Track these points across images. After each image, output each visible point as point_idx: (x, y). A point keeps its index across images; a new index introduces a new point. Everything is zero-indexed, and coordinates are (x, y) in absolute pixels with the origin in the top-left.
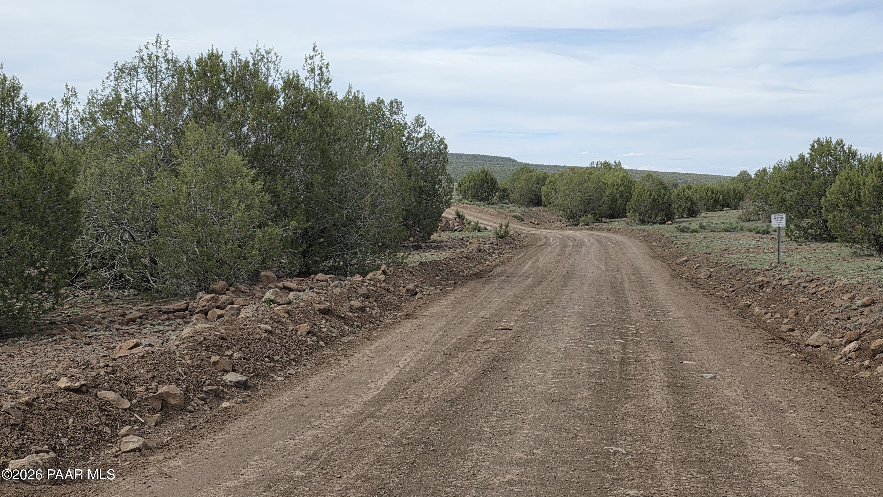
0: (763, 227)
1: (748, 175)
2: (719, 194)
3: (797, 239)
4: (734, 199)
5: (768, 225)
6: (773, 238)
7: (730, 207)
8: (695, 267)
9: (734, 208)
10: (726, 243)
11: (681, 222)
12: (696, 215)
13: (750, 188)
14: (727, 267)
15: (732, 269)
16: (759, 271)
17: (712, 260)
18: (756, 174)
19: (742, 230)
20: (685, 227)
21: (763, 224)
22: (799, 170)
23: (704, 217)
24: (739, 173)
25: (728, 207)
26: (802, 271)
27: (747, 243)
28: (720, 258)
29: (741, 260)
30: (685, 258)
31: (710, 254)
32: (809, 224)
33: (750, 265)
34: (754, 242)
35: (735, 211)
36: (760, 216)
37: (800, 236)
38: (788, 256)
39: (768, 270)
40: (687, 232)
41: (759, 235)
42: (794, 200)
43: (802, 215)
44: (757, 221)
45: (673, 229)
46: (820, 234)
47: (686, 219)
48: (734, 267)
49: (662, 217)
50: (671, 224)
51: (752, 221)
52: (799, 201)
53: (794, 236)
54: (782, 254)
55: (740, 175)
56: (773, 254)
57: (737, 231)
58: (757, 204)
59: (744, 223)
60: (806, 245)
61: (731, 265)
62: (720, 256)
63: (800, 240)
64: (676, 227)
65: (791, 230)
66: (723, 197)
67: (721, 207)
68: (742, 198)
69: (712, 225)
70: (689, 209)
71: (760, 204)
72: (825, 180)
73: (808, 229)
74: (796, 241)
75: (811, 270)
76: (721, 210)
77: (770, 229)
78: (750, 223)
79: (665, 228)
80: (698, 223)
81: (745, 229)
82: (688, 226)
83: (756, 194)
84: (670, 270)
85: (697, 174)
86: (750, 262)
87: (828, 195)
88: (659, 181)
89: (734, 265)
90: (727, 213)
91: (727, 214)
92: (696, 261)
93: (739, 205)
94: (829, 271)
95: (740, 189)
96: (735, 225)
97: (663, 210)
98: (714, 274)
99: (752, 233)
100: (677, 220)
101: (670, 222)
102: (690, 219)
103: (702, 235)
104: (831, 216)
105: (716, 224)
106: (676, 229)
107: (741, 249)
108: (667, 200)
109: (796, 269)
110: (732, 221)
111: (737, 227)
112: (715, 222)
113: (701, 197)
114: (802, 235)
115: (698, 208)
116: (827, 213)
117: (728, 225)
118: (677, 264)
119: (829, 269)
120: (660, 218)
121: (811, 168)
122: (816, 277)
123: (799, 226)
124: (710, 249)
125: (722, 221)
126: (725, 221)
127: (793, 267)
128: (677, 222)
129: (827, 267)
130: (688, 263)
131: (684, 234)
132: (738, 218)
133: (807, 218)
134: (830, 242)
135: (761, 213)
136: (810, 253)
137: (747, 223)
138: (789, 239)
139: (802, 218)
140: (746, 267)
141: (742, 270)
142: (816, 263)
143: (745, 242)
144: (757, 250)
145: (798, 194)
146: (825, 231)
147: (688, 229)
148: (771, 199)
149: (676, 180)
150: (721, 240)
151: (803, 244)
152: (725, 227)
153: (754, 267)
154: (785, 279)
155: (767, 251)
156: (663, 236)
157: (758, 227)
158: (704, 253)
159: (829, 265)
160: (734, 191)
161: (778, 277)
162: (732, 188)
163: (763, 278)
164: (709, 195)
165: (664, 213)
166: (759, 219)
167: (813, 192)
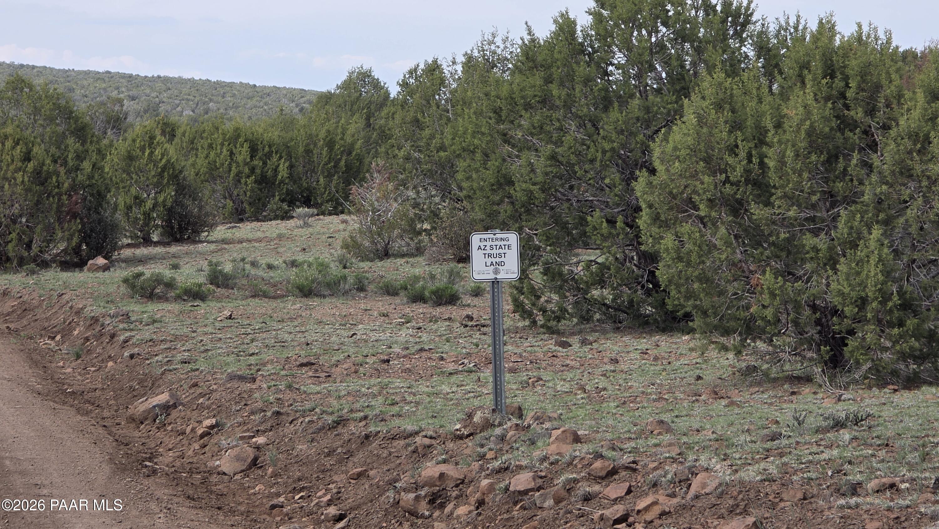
0: (433, 277)
1: (376, 85)
2: (275, 158)
3: (553, 323)
4: (329, 176)
5: (451, 273)
6: (470, 318)
7: (317, 205)
8: (200, 431)
9: (329, 207)
10: (310, 339)
11: (142, 261)
12: (197, 232)
13: (384, 136)
14: (314, 427)
15: (331, 435)
16: (427, 441)
17: (259, 405)
18: (404, 84)
19: (361, 289)
20: (158, 280)
21: (437, 269)
22: (557, 73)
23: (224, 241)
24: (344, 77)
25: (307, 203)
26: (577, 439)
27: (382, 336)
28: (288, 396)
29: (363, 402)
30: (163, 398)
31: (254, 380)
32: (594, 268)
33: (396, 422)
34: (405, 334)
35: (335, 219)
36: (424, 237)
37: (563, 310)
38: (525, 385)
39: (461, 437)
40: (163, 298)
41: (420, 309)
42: (540, 179)
43: (569, 234)
44: (412, 255)
45: (112, 289)
46: (631, 302)
47: (159, 250)
48: (340, 430)
49: (69, 240)
50: (105, 268)
51: (396, 256)
52: (558, 182)
53: (544, 311)
54: (508, 376)
55: (347, 85)
56: (474, 376)
57: (346, 293)
58: (411, 194)
59: (365, 265)
60: (584, 342)
61: (330, 419)
62: (289, 387)
63: (563, 325)
64: (126, 281)
65: (533, 291)
66: (291, 167)
67: (285, 206)
68: (358, 171)
69: (253, 272)
70: (170, 211)
71: (423, 194)
72: (647, 110)
73: (589, 285)
74: (551, 331)
75: (609, 436)
76: (286, 216)
77: (458, 287)
78: (388, 263)
79: (83, 284)
80: (205, 265)
81: (371, 287)
82: (168, 273)
83: (407, 158)
84: (109, 444)
85: (192, 82)
86: (396, 409)
87: (657, 164)
88: (57, 106)
89: (340, 422)
90: (306, 225)
91: (306, 232)
92: (200, 407)
93: (346, 198)
94: (667, 438)
95: (349, 139)
96: (335, 270)
97: (74, 216)
98: (267, 457)
99: (397, 300)
100: (127, 253)
101: (101, 261)
102: (174, 249)
103: (220, 310)
104: (669, 241)
105: (270, 267)
106: (123, 289)
107: (360, 359)
108: (90, 177)
109: (556, 433)
110: (326, 256)
111: (345, 278)
112: (263, 262)
113: (213, 167)
114: (570, 308)
115: (201, 208)
116: (655, 230)
117: (312, 273)
118: (132, 419)
119: (669, 430)
120: (62, 246)
121: (598, 66)
122: (626, 459)
123: (561, 274)
124: (252, 360)
125: (289, 256)
126: (300, 258)
127: (547, 425)
128: (128, 261)
129: (662, 422)
130: (174, 414)
131: (153, 308)
132: (346, 246)
133: (586, 246)
134: (664, 331)
135: (426, 226)
136: (598, 371)
137: (380, 264)
138: (527, 323)
139: (571, 246)
140: (382, 428)
141: (367, 437)
142: (621, 410)
143: (374, 336)
144: (416, 362)
145: (553, 157)
146: (648, 293)
147: (170, 285)
148: (460, 176)
149: (120, 102)
150: (288, 326)
151: (575, 341)
152: (302, 281)
153: (410, 427)
154: (520, 467)
155: (451, 367)
156: (78, 312)
157: (416, 279)
158: (232, 377)
159: (666, 417)
160: (330, 144)
161: (497, 464)
162: (322, 134)
163: (443, 468)
164: (240, 158)
165: (76, 225)
166: (419, 251)
167: (604, 152)
